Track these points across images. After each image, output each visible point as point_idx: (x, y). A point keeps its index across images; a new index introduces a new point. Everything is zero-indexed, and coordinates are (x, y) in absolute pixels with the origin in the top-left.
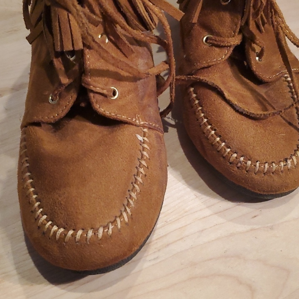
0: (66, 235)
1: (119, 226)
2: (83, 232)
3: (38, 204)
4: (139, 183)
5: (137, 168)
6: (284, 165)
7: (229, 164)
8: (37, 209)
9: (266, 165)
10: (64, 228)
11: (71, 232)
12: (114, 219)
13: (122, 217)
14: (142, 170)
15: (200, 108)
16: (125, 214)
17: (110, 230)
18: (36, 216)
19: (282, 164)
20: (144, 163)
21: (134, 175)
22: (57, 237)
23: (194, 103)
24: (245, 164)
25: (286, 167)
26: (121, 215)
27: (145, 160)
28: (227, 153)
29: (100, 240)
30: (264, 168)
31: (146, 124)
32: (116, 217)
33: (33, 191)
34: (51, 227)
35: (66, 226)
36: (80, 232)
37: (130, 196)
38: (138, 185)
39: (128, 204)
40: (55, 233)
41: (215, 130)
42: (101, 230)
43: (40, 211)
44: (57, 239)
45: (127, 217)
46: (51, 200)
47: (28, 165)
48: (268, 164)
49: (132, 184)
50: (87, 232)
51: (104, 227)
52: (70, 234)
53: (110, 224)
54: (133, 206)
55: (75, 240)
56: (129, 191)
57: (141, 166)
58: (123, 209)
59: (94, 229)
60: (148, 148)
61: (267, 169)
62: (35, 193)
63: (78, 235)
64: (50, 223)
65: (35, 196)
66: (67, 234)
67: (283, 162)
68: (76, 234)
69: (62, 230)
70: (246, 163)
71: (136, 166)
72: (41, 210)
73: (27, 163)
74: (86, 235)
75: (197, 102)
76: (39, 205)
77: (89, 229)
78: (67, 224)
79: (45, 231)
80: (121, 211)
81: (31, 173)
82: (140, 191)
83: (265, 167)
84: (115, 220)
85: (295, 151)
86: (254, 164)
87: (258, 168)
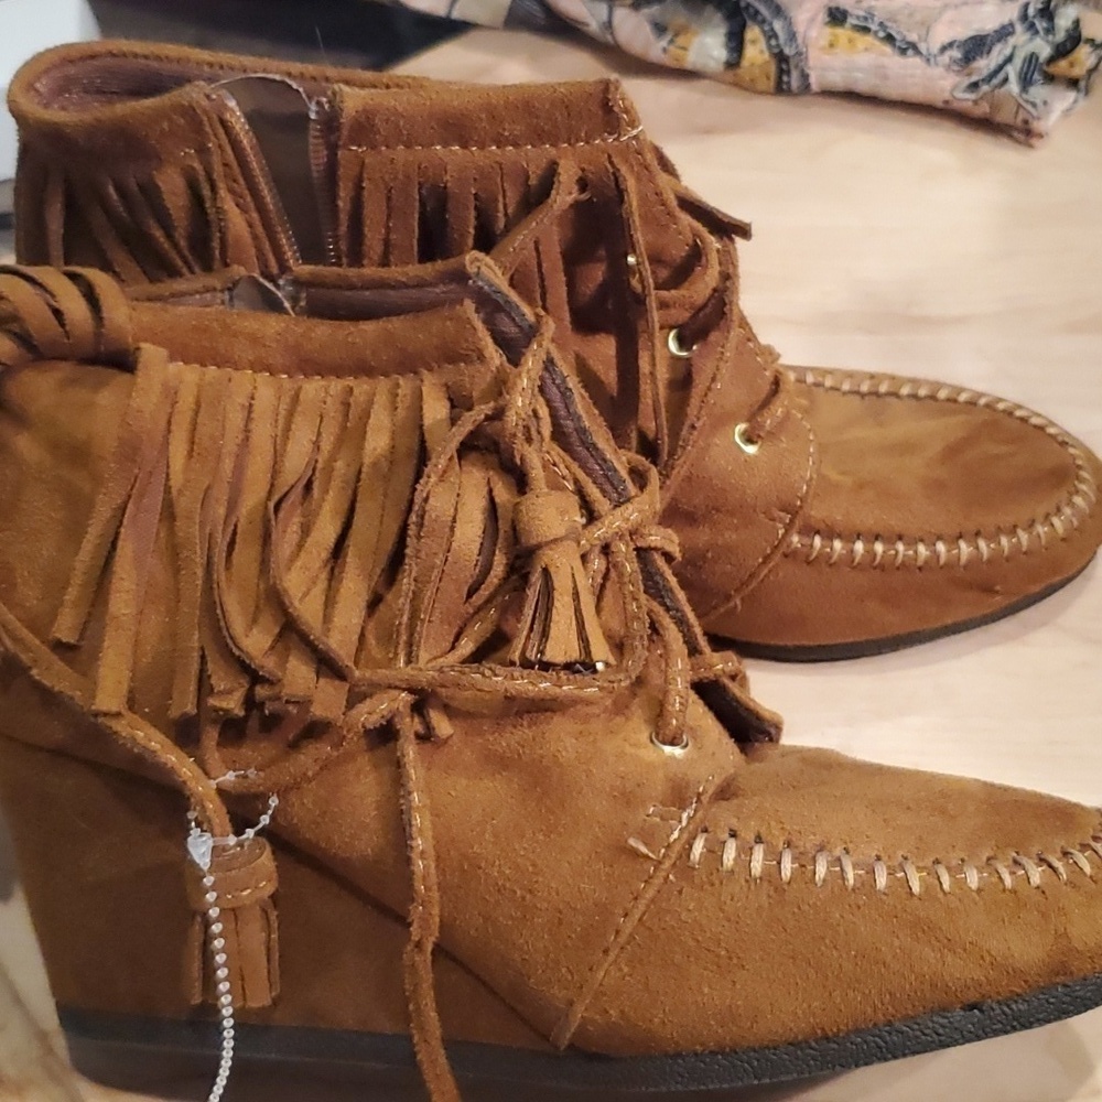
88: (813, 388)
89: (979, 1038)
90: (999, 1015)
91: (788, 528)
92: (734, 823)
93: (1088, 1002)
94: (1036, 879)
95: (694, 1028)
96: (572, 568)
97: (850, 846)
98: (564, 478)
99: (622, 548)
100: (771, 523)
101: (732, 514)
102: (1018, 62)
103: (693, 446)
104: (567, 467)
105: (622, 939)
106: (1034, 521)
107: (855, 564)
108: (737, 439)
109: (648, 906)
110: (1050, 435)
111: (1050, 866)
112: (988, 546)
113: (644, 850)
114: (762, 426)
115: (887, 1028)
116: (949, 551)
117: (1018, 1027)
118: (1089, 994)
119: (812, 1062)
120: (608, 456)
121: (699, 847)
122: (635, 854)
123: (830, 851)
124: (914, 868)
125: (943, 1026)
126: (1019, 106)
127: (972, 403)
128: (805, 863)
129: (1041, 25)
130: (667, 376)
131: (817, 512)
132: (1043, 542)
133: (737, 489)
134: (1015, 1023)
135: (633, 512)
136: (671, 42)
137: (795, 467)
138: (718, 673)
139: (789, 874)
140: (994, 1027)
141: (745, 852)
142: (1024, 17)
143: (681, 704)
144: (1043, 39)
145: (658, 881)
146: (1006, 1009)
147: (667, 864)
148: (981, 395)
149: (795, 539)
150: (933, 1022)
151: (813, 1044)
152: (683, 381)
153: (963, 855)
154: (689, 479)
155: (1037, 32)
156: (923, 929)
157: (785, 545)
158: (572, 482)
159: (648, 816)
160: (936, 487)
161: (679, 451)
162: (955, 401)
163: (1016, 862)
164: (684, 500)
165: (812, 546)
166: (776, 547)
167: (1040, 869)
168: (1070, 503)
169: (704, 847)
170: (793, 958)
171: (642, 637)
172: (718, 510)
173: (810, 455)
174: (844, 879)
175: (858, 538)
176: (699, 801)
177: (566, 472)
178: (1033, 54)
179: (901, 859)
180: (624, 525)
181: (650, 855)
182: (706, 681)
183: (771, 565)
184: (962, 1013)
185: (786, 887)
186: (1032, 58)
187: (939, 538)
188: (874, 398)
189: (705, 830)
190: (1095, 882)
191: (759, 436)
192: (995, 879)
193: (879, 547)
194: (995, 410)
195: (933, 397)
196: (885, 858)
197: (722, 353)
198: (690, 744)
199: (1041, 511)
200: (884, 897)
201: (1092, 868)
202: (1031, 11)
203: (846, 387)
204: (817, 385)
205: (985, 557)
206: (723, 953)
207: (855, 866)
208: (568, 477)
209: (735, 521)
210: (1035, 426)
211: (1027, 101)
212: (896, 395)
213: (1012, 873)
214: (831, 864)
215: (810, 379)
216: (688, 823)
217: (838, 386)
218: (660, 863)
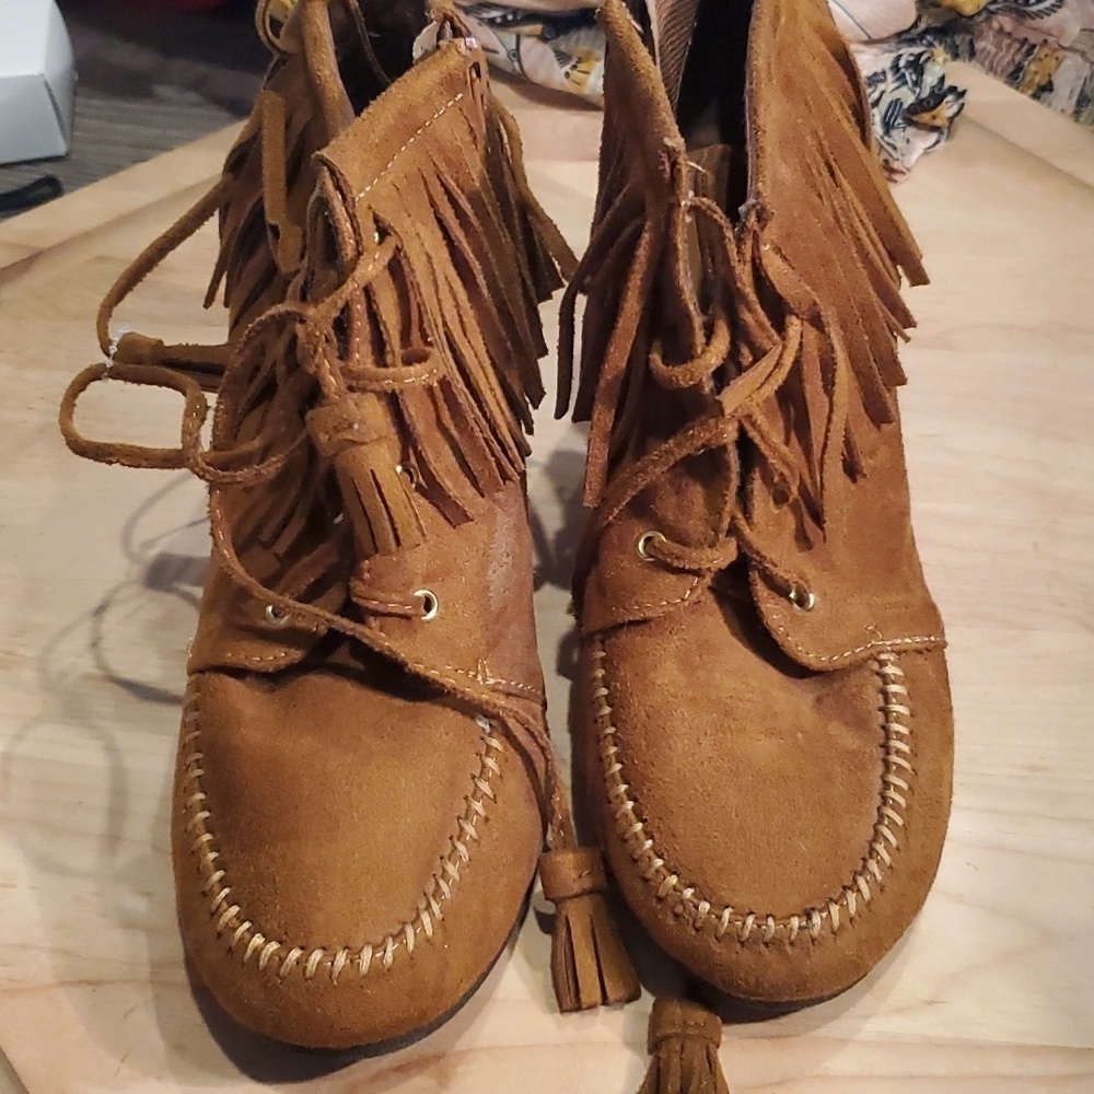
0: (282, 960)
1: (411, 947)
2: (324, 956)
3: (218, 875)
4: (468, 838)
5: (466, 798)
6: (800, 928)
7: (654, 902)
8: (216, 889)
9: (750, 920)
10: (280, 942)
11: (295, 954)
12: (399, 927)
13: (419, 923)
14: (478, 806)
15: (611, 730)
16: (426, 918)
17: (389, 954)
18: (214, 907)
19: (795, 922)
20: (485, 787)
21: (459, 818)
22: (261, 963)
23: (598, 710)
24: (693, 909)
25: (806, 932)
26: (416, 921)
27: (488, 780)
28: (653, 870)
29: (365, 976)
30: (742, 928)
31: (499, 683)
32: (404, 923)
33: (208, 841)
34: (247, 936)
35: (285, 937)
36: (317, 955)
37: (444, 870)
38: (465, 843)
39: (437, 892)
40: (257, 952)
41: (635, 800)
42: (367, 954)
43: (223, 894)
44: (261, 969)
45: (430, 926)
46: (252, 868)
47: (200, 772)
48: (756, 918)
49: (449, 841)
50: (335, 955)
51: (375, 948)
52: (294, 958)
53: (391, 939)
54: (448, 896)
55: (304, 974)
56: (442, 858)
57: (479, 795)
58: (423, 905)
59: (349, 948)
60: (500, 748)
61: (751, 932)
62: (214, 846)
63: (311, 962)
64: (247, 925)
65: (212, 855)
66: (286, 958)
67: (799, 916)
68: (307, 961)
69: (274, 946)
70: (696, 907)
71: (464, 795)
72: (227, 891)
73: (199, 768)
74: (330, 964)
75: (607, 710)
76: (221, 880)
77: (338, 947)
78: (286, 933)
79: (234, 944)
80: (417, 909)
81: (206, 794)
82: (470, 860)
83: (744, 923)
84: (402, 931)
85: (844, 888)
86: (717, 912)
87: (726, 925)
102: (884, 105)
126: (881, 147)
129: (910, 77)
136: (574, 67)
142: (895, 68)
144: (909, 88)
155: (906, 83)
178: (898, 100)
186: (896, 103)
202: (902, 63)
211: (889, 144)
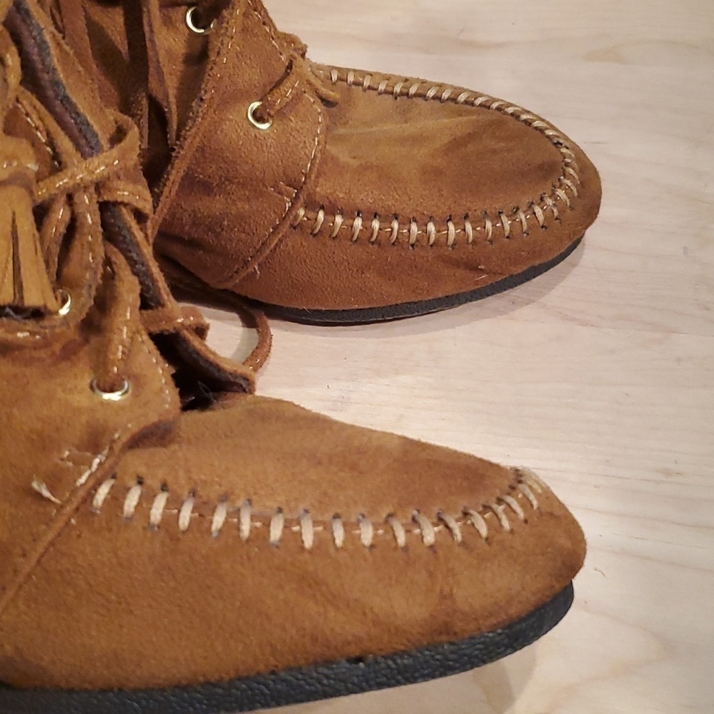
88: (353, 87)
89: (362, 690)
90: (383, 669)
91: (294, 201)
92: (142, 470)
93: (476, 660)
94: (430, 538)
95: (81, 668)
96: (14, 214)
97: (254, 498)
98: (37, 128)
99: (86, 201)
100: (280, 196)
101: (243, 185)
103: (203, 118)
104: (41, 119)
105: (20, 579)
106: (518, 209)
107: (355, 238)
108: (250, 118)
109: (47, 550)
110: (548, 137)
111: (447, 526)
112: (474, 229)
113: (46, 493)
114: (272, 105)
115: (273, 677)
116: (438, 231)
117: (402, 680)
118: (477, 652)
119: (198, 705)
120: (82, 111)
121: (103, 492)
122: (39, 496)
123: (233, 502)
124: (310, 523)
125: (327, 677)
127: (485, 106)
128: (203, 512)
130: (184, 51)
131: (323, 189)
132: (525, 228)
133: (247, 163)
134: (400, 677)
135: (99, 166)
137: (301, 145)
138: (176, 325)
139: (187, 523)
140: (378, 680)
141: (147, 500)
143: (123, 353)
145: (60, 524)
146: (390, 662)
147: (69, 509)
148: (495, 100)
149: (302, 212)
150: (318, 673)
151: (199, 688)
152: (199, 57)
153: (363, 510)
154: (201, 149)
156: (309, 583)
157: (291, 217)
158: (45, 133)
159: (62, 460)
160: (432, 174)
161: (190, 123)
162: (472, 104)
163: (414, 520)
164: (199, 170)
165: (316, 219)
166: (284, 218)
167: (436, 529)
168: (553, 195)
169: (109, 493)
170: (179, 606)
171: (90, 286)
172: (231, 182)
173: (318, 135)
174: (239, 529)
175: (358, 215)
176: (111, 448)
177: (39, 123)
179: (302, 512)
180: (89, 178)
181: (53, 499)
182: (166, 333)
183: (280, 236)
184: (347, 665)
185: (180, 536)
187: (431, 219)
188: (405, 97)
189: (114, 477)
190: (489, 544)
191: (269, 114)
192: (389, 537)
193: (376, 224)
194: (506, 113)
195: (453, 99)
196: (286, 511)
197: (227, 29)
198: (130, 391)
199: (525, 200)
200: (275, 550)
201: (489, 529)
203: (382, 87)
204: (356, 84)
205: (471, 239)
206: (113, 597)
207: (253, 518)
208: (41, 129)
209: (247, 193)
210: (536, 128)
212: (424, 96)
213: (408, 531)
214: (229, 515)
215: (351, 78)
216: (98, 469)
217: (375, 86)
218: (62, 507)
